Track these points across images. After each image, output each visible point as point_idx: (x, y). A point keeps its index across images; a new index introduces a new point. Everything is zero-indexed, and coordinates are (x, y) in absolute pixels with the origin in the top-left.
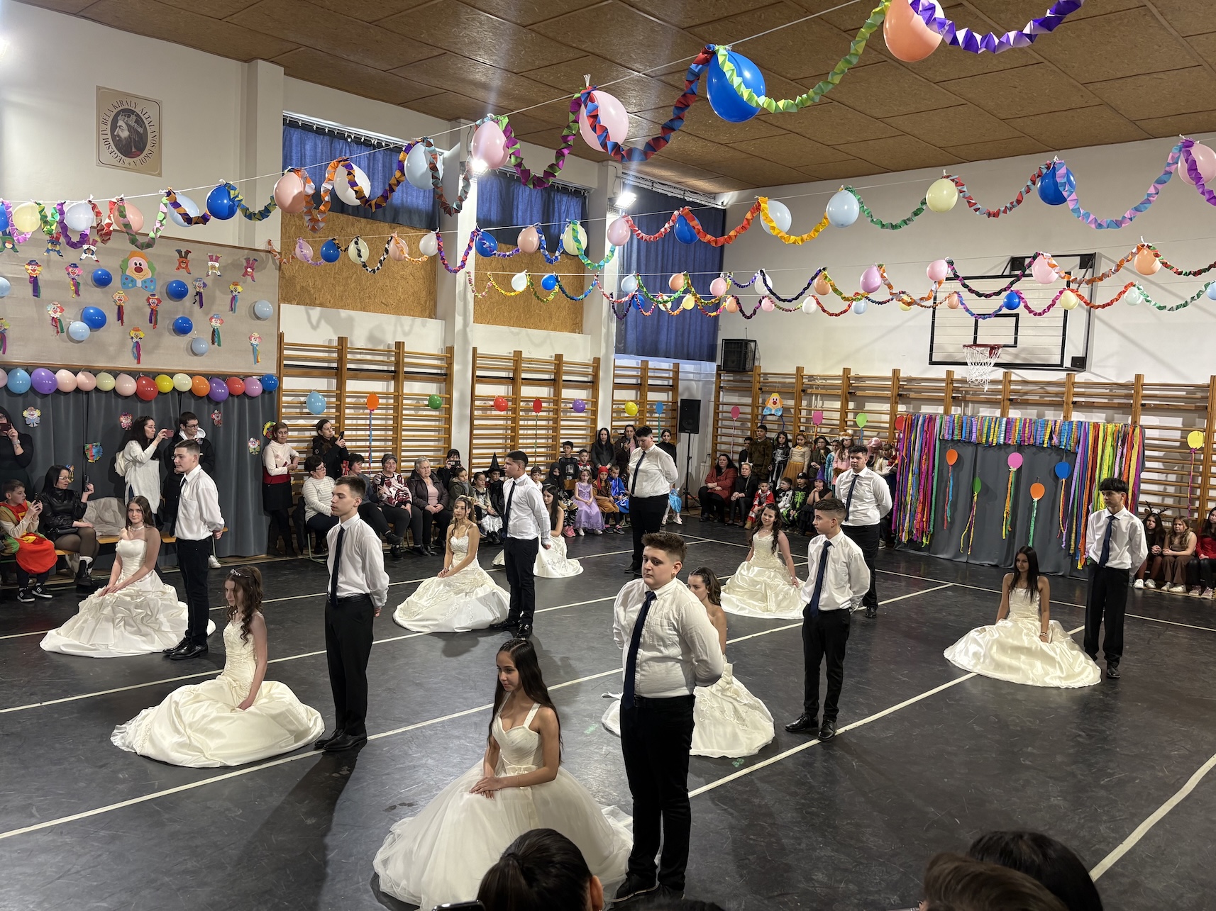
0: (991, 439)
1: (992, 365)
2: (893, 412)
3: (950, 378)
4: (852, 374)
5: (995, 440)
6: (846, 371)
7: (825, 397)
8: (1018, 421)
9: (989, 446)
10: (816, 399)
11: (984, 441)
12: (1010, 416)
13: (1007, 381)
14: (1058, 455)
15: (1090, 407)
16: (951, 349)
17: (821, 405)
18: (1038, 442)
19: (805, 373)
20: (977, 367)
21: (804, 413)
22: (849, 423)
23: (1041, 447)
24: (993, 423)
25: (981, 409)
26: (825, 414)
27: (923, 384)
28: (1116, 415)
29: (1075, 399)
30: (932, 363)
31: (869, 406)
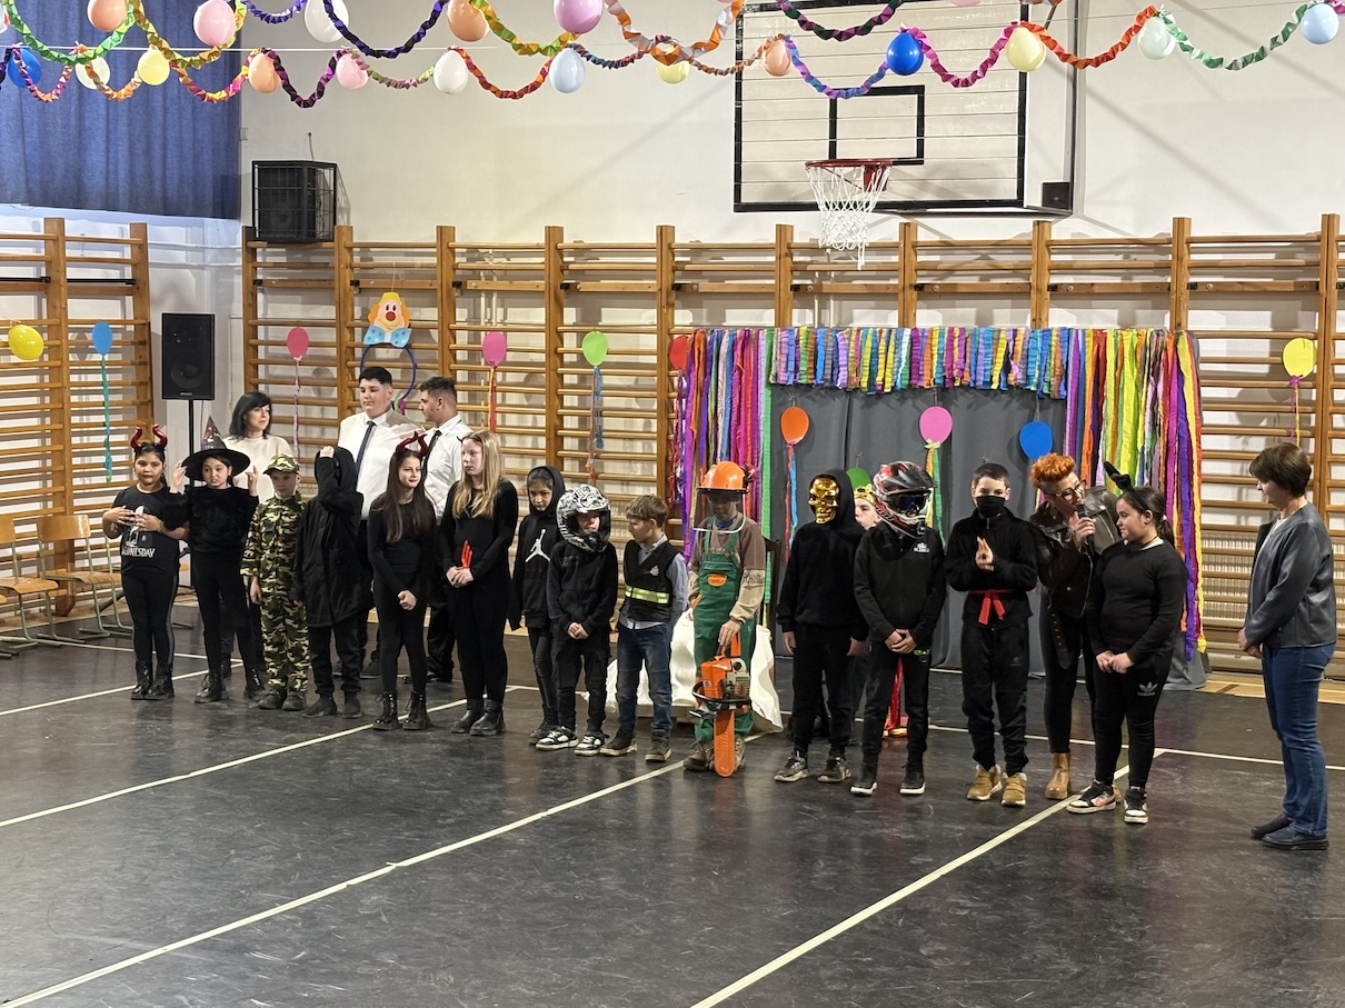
0: (879, 379)
1: (871, 207)
2: (664, 328)
3: (784, 243)
4: (568, 240)
5: (888, 380)
6: (554, 233)
7: (509, 297)
8: (936, 335)
9: (876, 394)
10: (489, 305)
11: (864, 385)
12: (919, 325)
13: (908, 245)
14: (1024, 406)
15: (1086, 294)
16: (780, 172)
17: (500, 317)
18: (981, 379)
19: (459, 240)
20: (841, 212)
21: (462, 338)
22: (567, 358)
23: (987, 391)
24: (883, 342)
25: (856, 312)
26: (514, 340)
27: (727, 259)
28: (1139, 311)
29: (1055, 280)
30: (741, 207)
31: (610, 316)
